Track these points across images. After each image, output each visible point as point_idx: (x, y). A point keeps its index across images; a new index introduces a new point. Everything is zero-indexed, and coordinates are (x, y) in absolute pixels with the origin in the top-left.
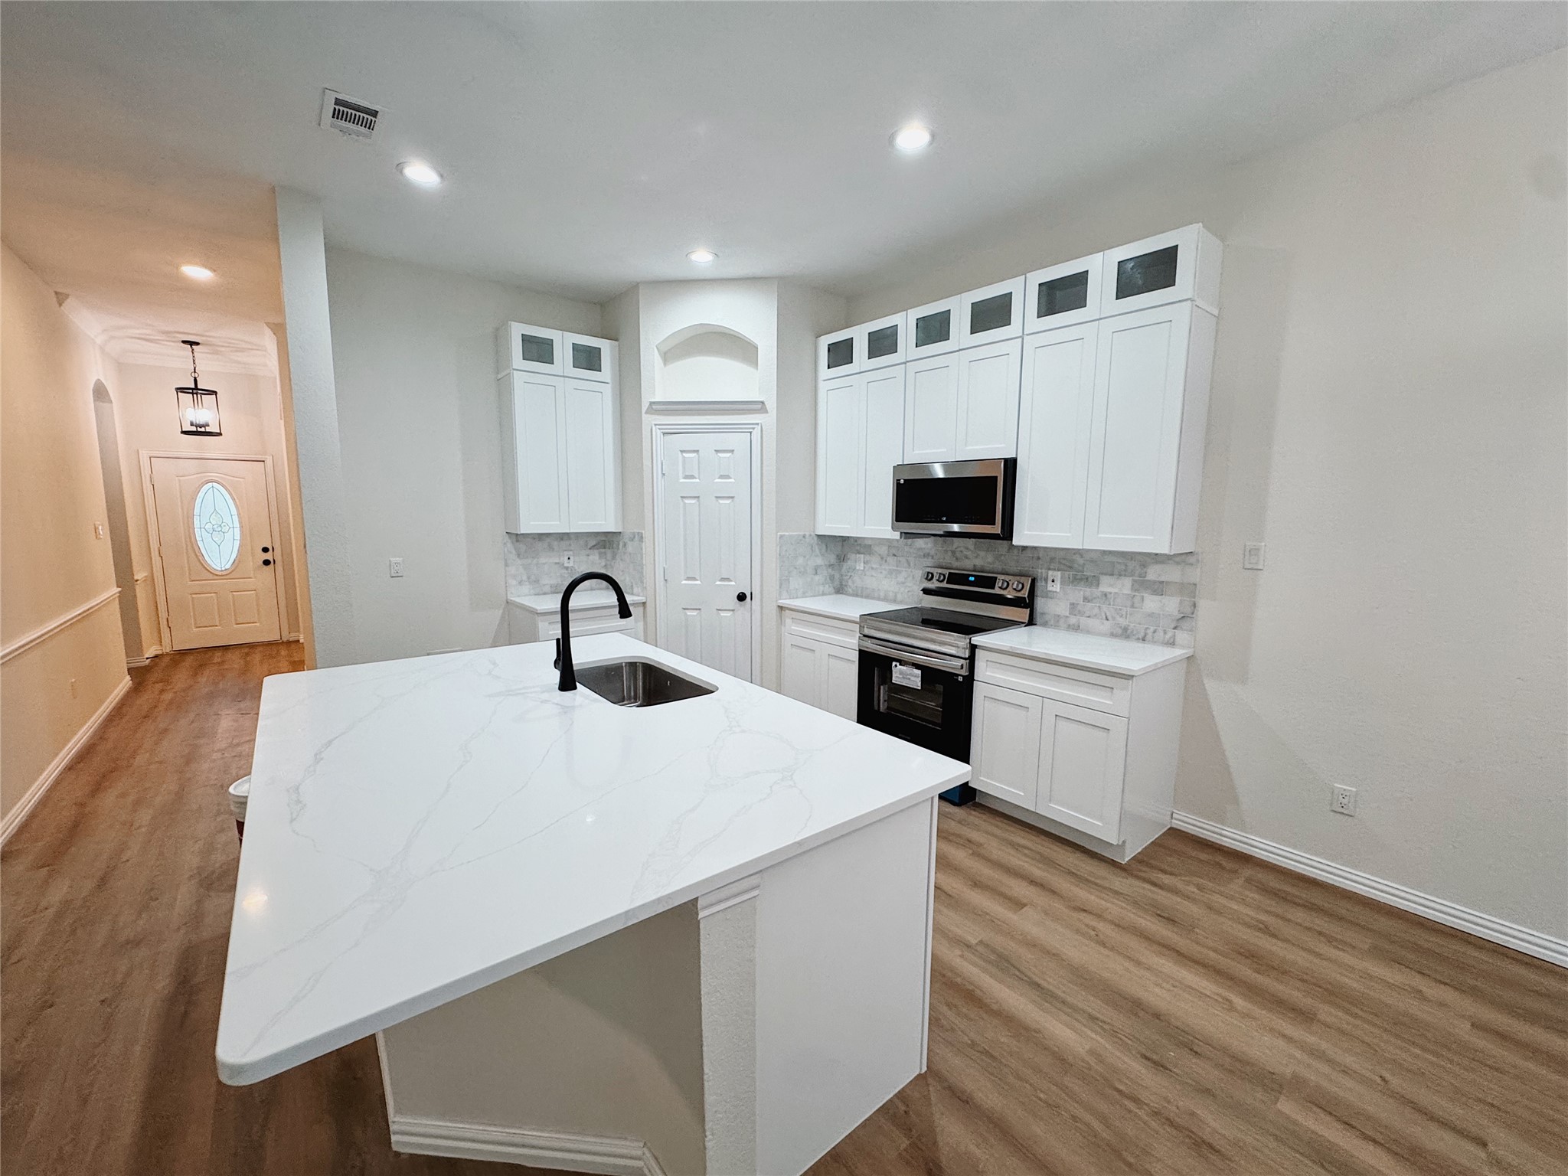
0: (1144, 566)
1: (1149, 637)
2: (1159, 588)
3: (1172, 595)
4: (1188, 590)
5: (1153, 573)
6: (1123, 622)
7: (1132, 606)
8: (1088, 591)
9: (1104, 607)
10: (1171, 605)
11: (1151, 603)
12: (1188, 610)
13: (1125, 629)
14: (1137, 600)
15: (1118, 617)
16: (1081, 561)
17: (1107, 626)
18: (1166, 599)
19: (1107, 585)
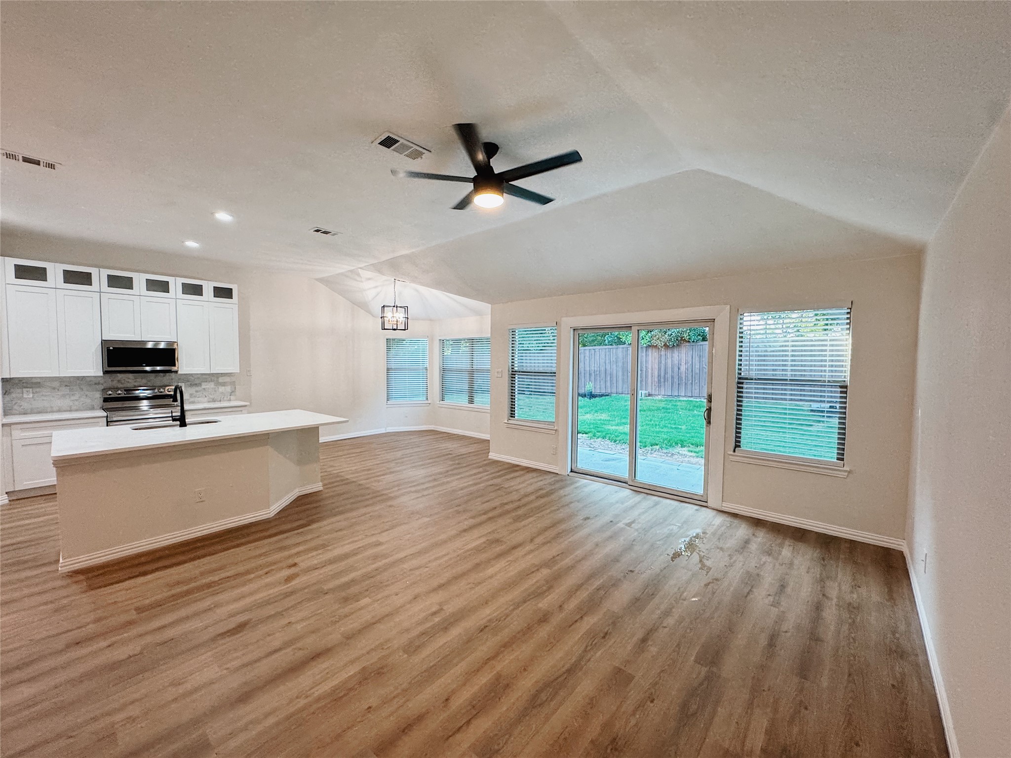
0: (218, 378)
1: (222, 400)
2: (224, 384)
3: (228, 386)
4: (233, 384)
5: (221, 380)
6: (212, 397)
7: (215, 391)
8: (197, 389)
9: (204, 393)
10: (228, 389)
11: (222, 389)
12: (233, 390)
13: (213, 399)
14: (216, 389)
15: (210, 395)
16: (193, 379)
17: (206, 399)
18: (226, 387)
19: (204, 385)
